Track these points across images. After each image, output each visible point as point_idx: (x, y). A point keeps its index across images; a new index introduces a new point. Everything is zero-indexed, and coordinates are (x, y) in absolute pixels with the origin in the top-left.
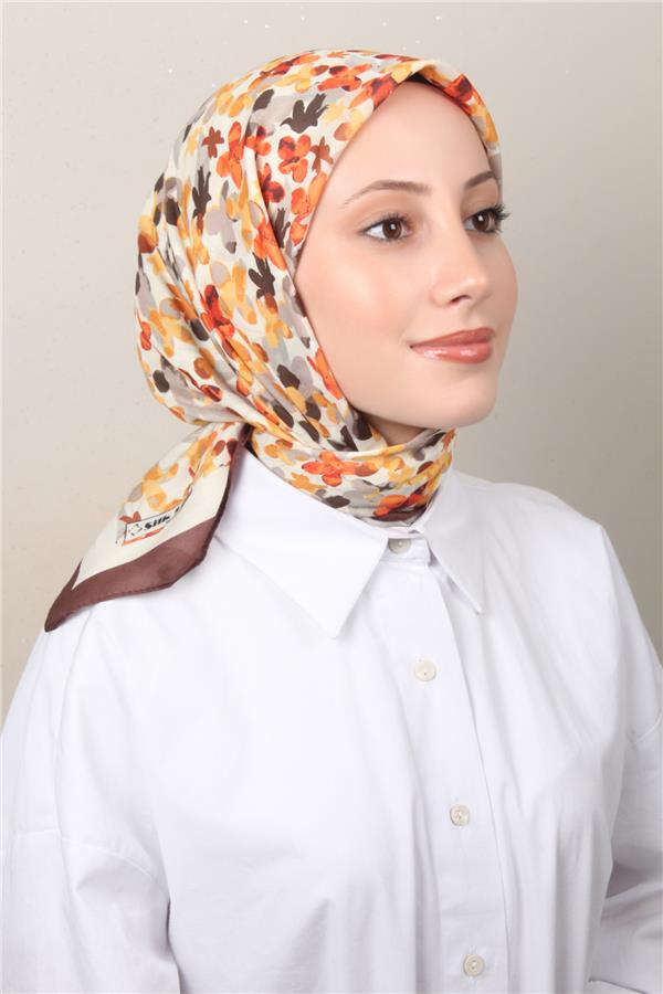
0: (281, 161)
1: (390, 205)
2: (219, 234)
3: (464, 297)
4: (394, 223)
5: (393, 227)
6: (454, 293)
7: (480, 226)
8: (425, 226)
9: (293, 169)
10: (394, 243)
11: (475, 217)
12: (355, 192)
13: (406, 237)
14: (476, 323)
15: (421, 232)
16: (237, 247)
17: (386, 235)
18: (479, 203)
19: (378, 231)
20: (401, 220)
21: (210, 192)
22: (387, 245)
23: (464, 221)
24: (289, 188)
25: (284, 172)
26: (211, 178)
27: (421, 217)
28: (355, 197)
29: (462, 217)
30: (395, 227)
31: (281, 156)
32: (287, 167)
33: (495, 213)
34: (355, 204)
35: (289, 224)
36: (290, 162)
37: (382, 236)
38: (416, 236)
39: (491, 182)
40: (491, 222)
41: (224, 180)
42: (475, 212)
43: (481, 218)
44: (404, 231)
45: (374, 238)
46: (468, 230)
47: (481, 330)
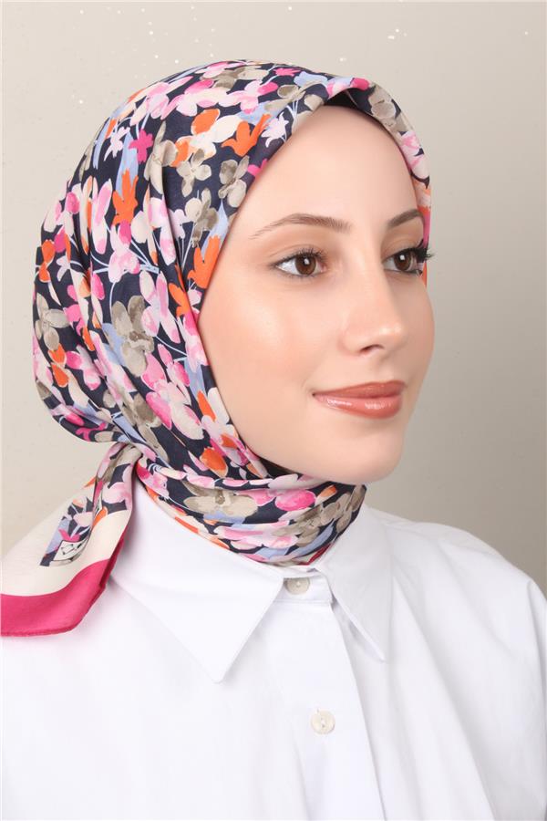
1: (304, 239)
3: (377, 346)
4: (309, 258)
5: (307, 261)
6: (365, 341)
7: (402, 266)
8: (341, 265)
10: (306, 280)
11: (396, 257)
12: (268, 223)
13: (319, 274)
14: (387, 375)
15: (336, 270)
17: (299, 269)
18: (403, 242)
19: (290, 267)
20: (316, 255)
22: (298, 282)
23: (384, 260)
27: (337, 254)
28: (267, 229)
29: (382, 257)
30: (309, 263)
33: (420, 252)
34: (267, 236)
37: (295, 271)
38: (330, 274)
39: (417, 222)
40: (413, 262)
42: (396, 251)
43: (402, 257)
44: (318, 268)
45: (285, 273)
46: (387, 271)
47: (391, 383)
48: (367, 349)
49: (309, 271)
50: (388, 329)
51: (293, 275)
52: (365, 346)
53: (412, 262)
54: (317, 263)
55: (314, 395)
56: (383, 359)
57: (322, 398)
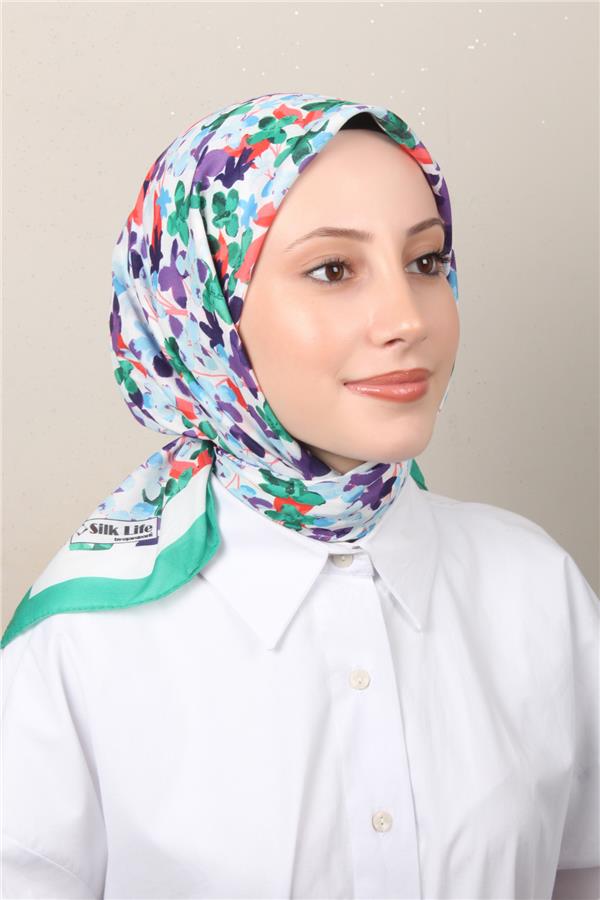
48: (391, 342)
49: (339, 277)
50: (408, 325)
51: (323, 282)
52: (389, 339)
53: (434, 264)
54: (345, 271)
55: (345, 384)
56: (405, 352)
57: (352, 387)
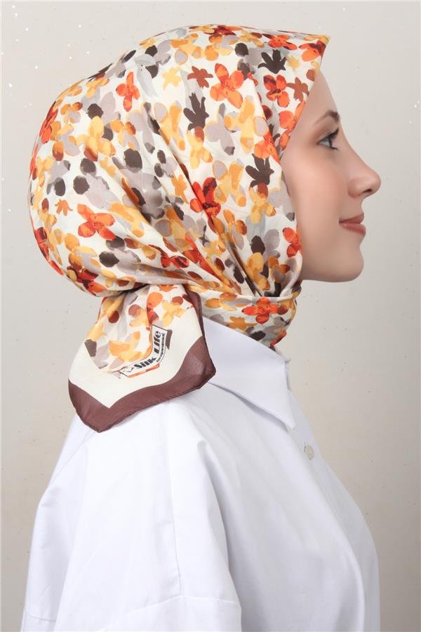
0: (268, 91)
2: (219, 142)
9: (278, 98)
16: (235, 151)
21: (207, 111)
24: (275, 110)
25: (271, 99)
26: (205, 102)
31: (267, 88)
32: (273, 96)
35: (278, 135)
36: (274, 92)
41: (219, 103)
